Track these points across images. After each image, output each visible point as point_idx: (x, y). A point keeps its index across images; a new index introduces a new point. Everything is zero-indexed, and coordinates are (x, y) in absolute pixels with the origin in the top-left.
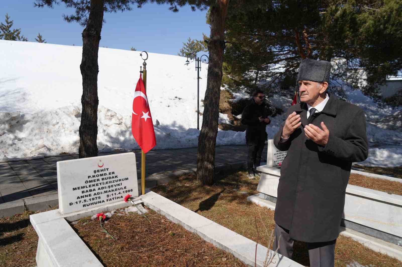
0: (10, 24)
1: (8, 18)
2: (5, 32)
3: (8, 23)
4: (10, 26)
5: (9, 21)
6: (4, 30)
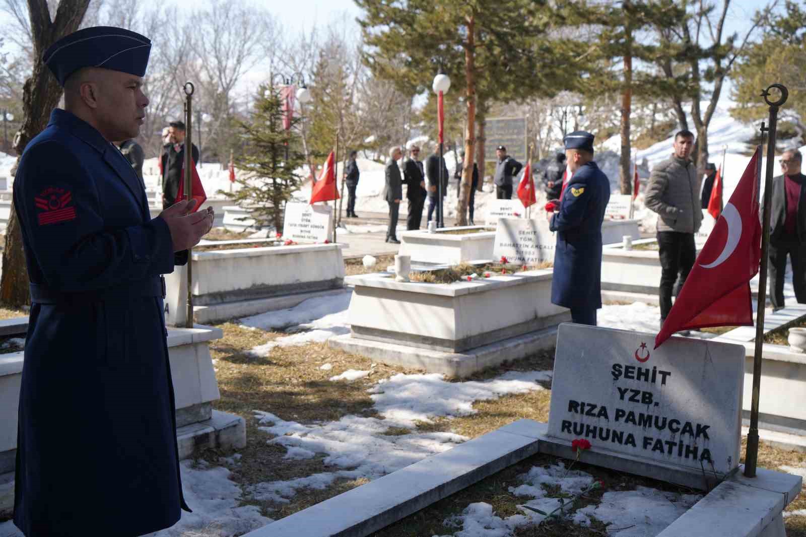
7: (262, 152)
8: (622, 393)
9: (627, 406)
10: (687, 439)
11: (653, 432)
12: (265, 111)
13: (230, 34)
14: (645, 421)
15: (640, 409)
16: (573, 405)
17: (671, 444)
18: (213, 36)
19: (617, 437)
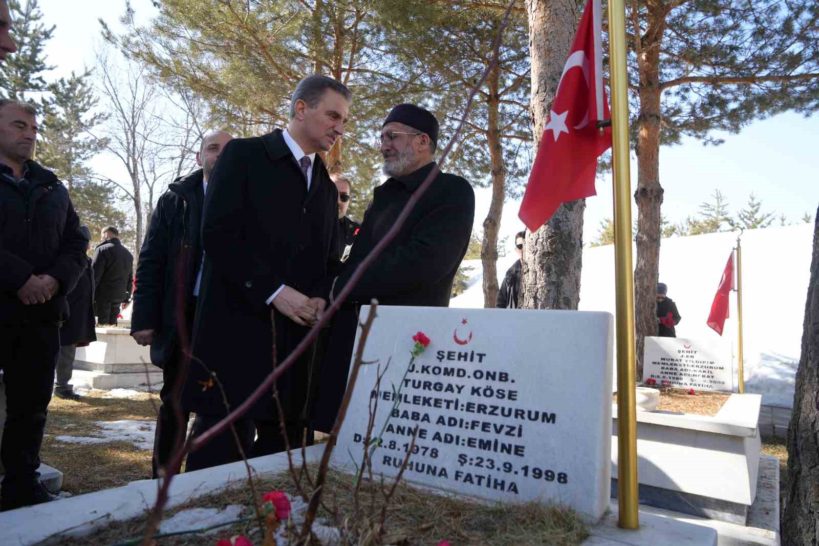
0: (755, 208)
1: (753, 199)
2: (746, 223)
3: (753, 207)
4: (756, 211)
5: (755, 202)
6: (745, 220)
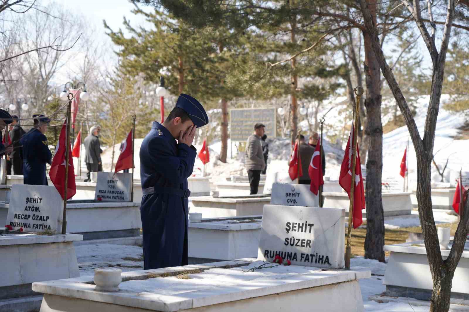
7: (49, 131)
8: (109, 186)
9: (110, 190)
10: (120, 195)
11: (115, 195)
12: (51, 109)
13: (50, 32)
14: (113, 192)
15: (112, 190)
16: (100, 191)
17: (117, 197)
18: (35, 35)
19: (108, 197)
